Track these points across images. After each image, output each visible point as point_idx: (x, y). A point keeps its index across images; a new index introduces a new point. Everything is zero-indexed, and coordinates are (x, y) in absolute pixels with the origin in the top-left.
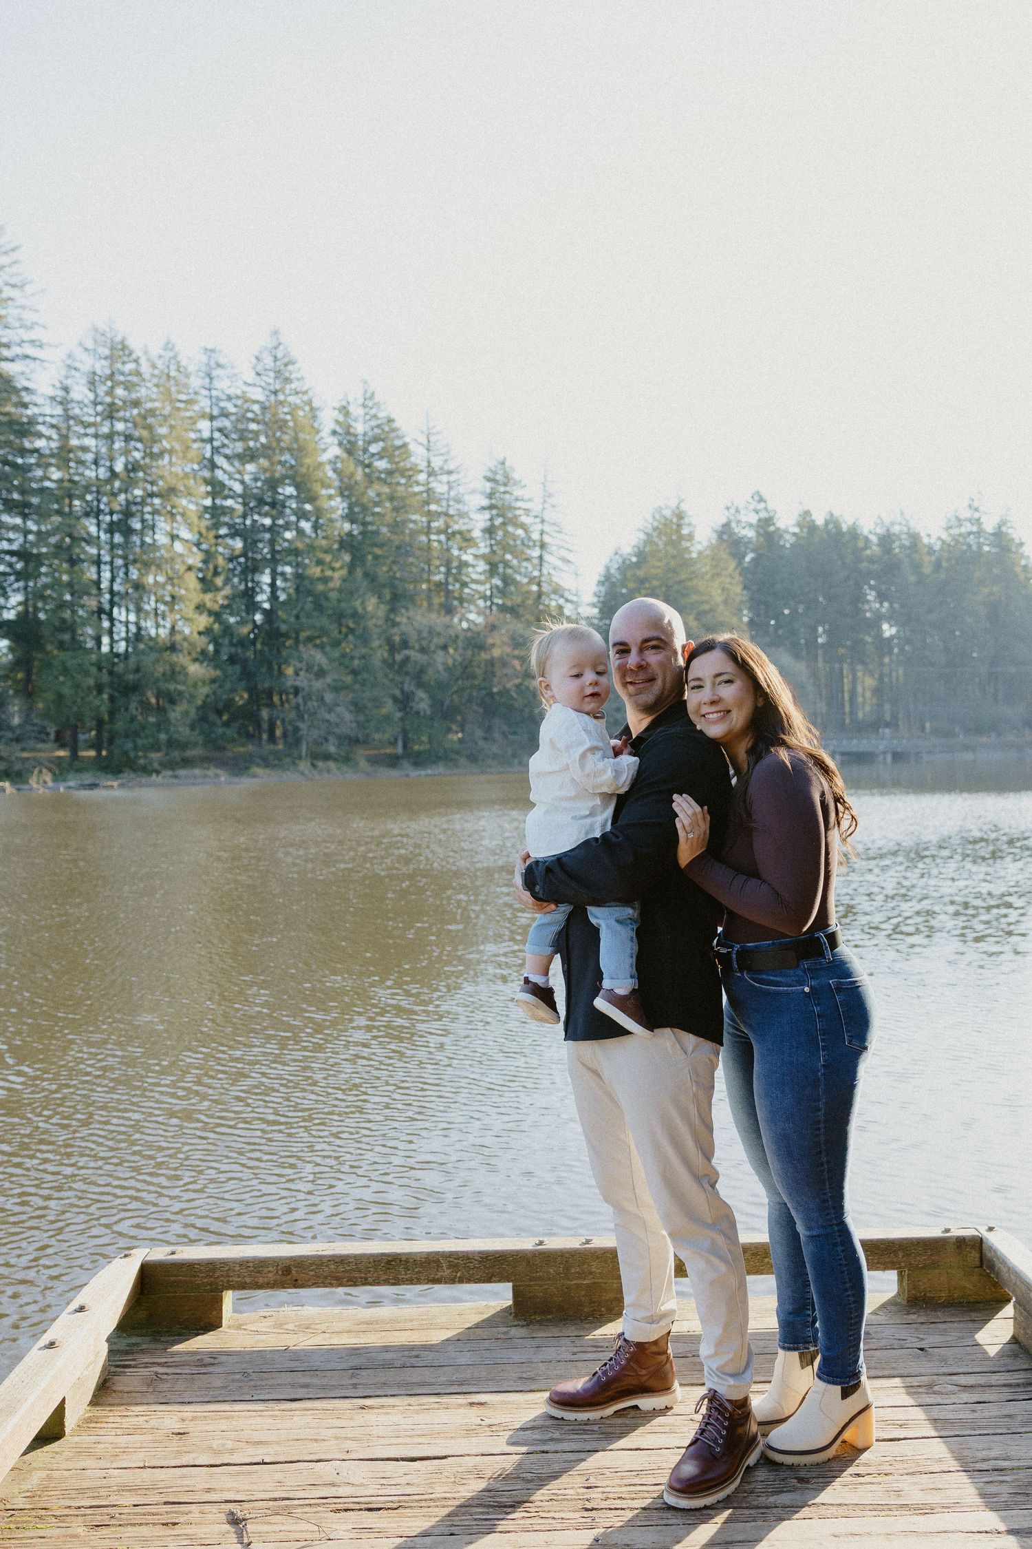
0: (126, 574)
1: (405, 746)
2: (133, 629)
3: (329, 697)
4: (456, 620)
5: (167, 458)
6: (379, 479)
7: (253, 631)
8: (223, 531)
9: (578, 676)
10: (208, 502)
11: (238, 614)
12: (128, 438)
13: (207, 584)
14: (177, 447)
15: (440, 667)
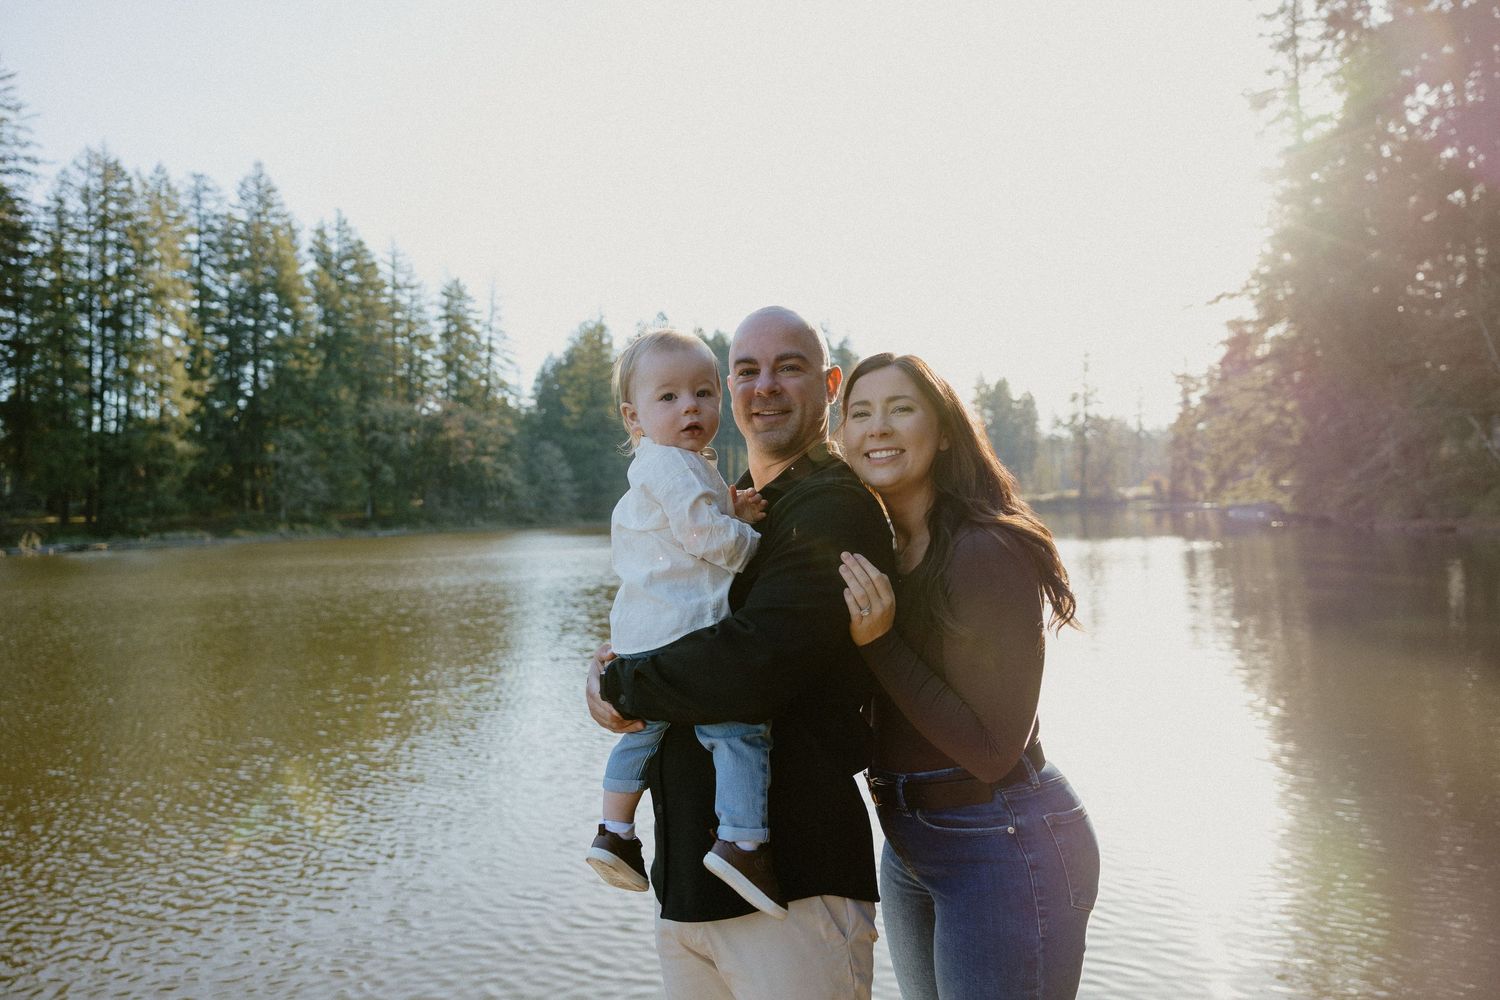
0: (117, 363)
1: (374, 510)
2: (123, 411)
3: (305, 470)
4: (417, 407)
5: (157, 266)
6: (351, 291)
7: (236, 414)
8: (209, 329)
9: (669, 398)
10: (196, 304)
11: (223, 399)
12: (120, 246)
13: (194, 374)
14: (166, 254)
15: (404, 446)
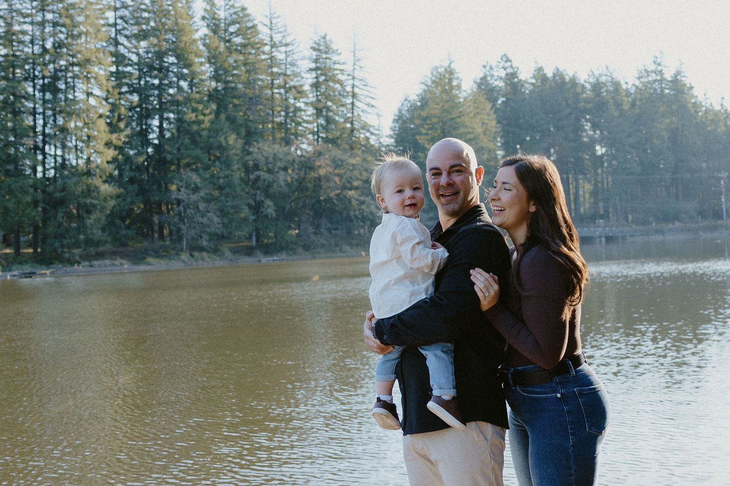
0: (55, 121)
1: (257, 241)
2: (59, 160)
3: (202, 206)
4: (293, 149)
5: (83, 38)
6: (236, 50)
7: (146, 160)
8: (125, 89)
9: (400, 191)
10: (113, 69)
11: (136, 148)
12: (55, 24)
13: (113, 128)
14: (91, 30)
15: (282, 183)
